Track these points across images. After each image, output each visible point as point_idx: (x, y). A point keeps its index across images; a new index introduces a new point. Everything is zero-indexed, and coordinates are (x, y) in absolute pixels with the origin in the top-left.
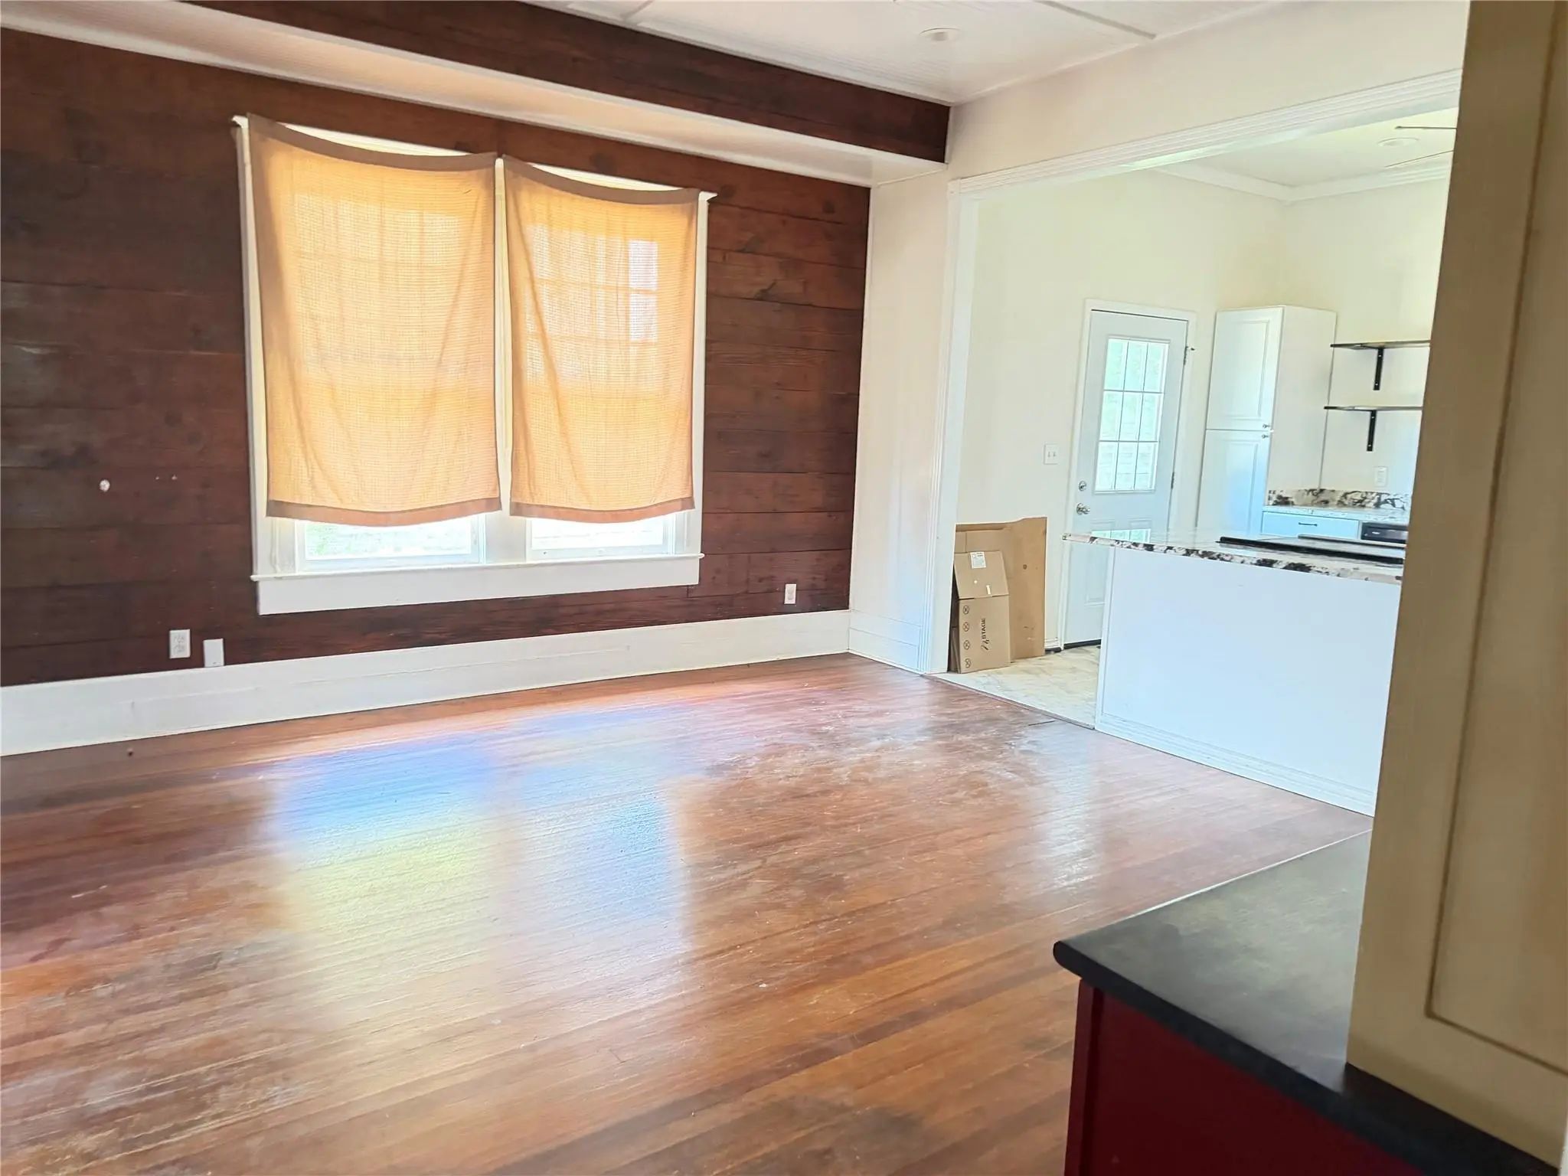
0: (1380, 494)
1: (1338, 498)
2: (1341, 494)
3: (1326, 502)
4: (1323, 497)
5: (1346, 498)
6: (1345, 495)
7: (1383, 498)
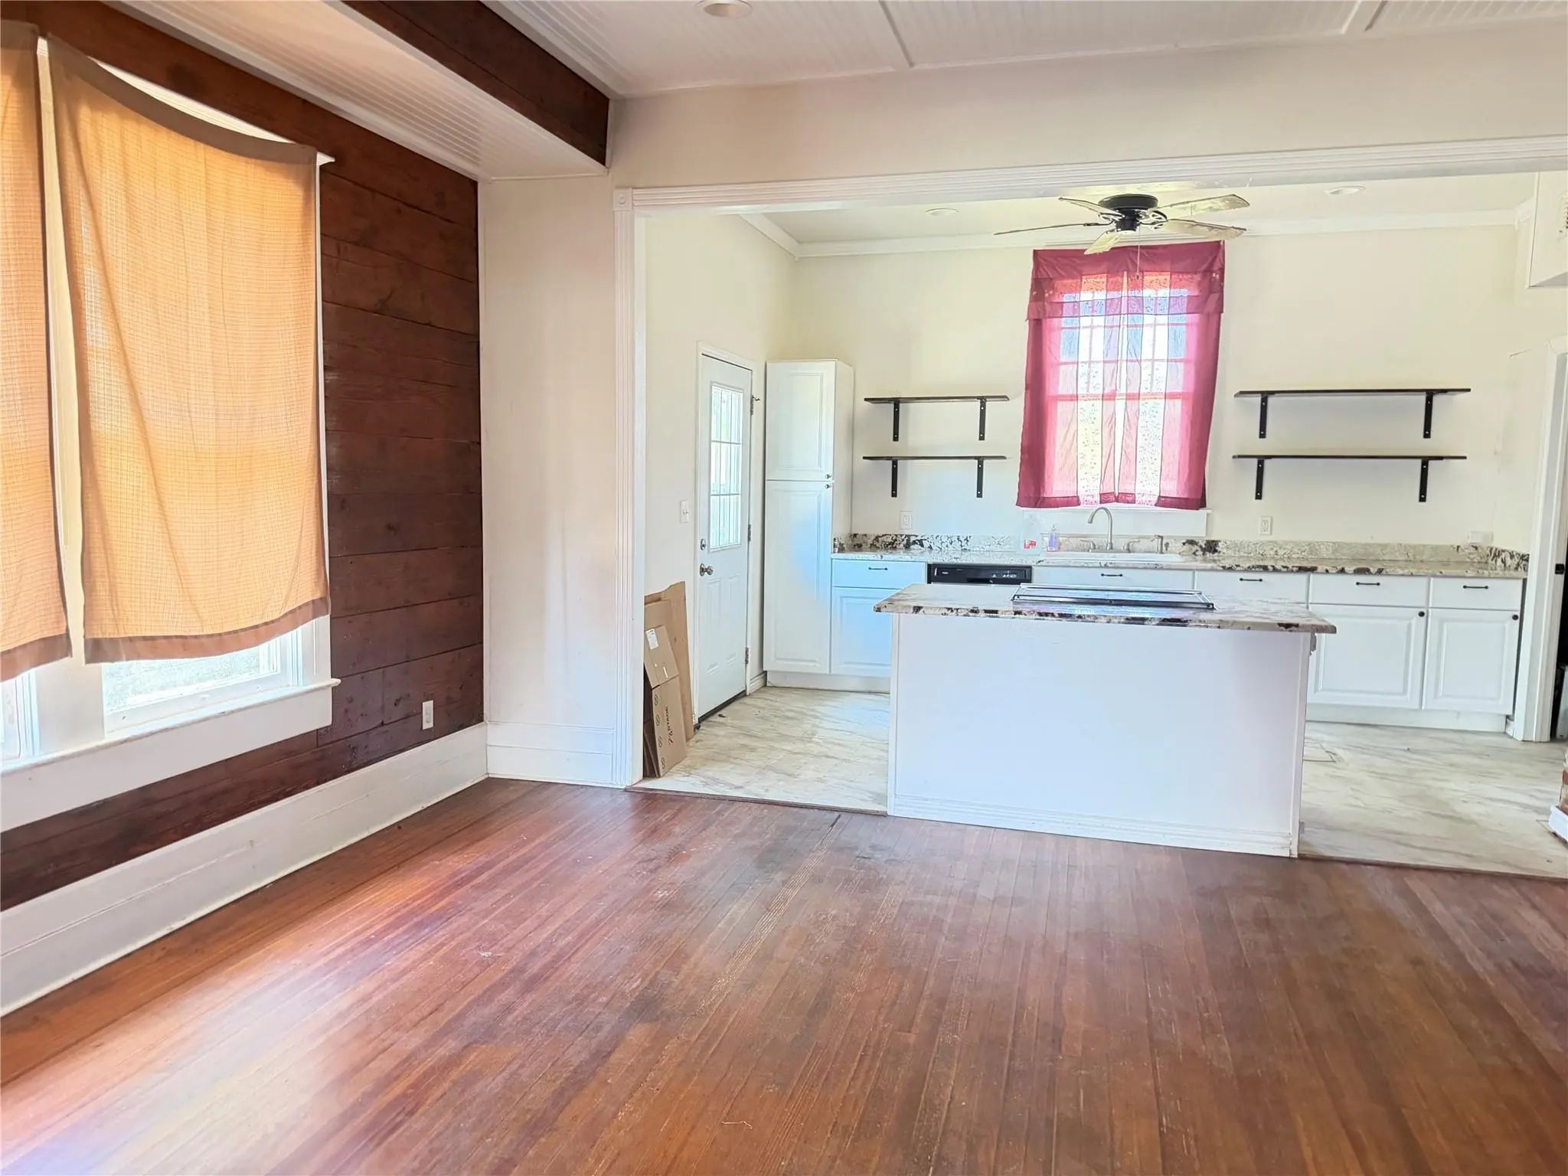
0: (908, 536)
1: (870, 542)
2: (873, 538)
3: (860, 546)
4: (857, 541)
5: (878, 541)
6: (877, 538)
7: (912, 539)
